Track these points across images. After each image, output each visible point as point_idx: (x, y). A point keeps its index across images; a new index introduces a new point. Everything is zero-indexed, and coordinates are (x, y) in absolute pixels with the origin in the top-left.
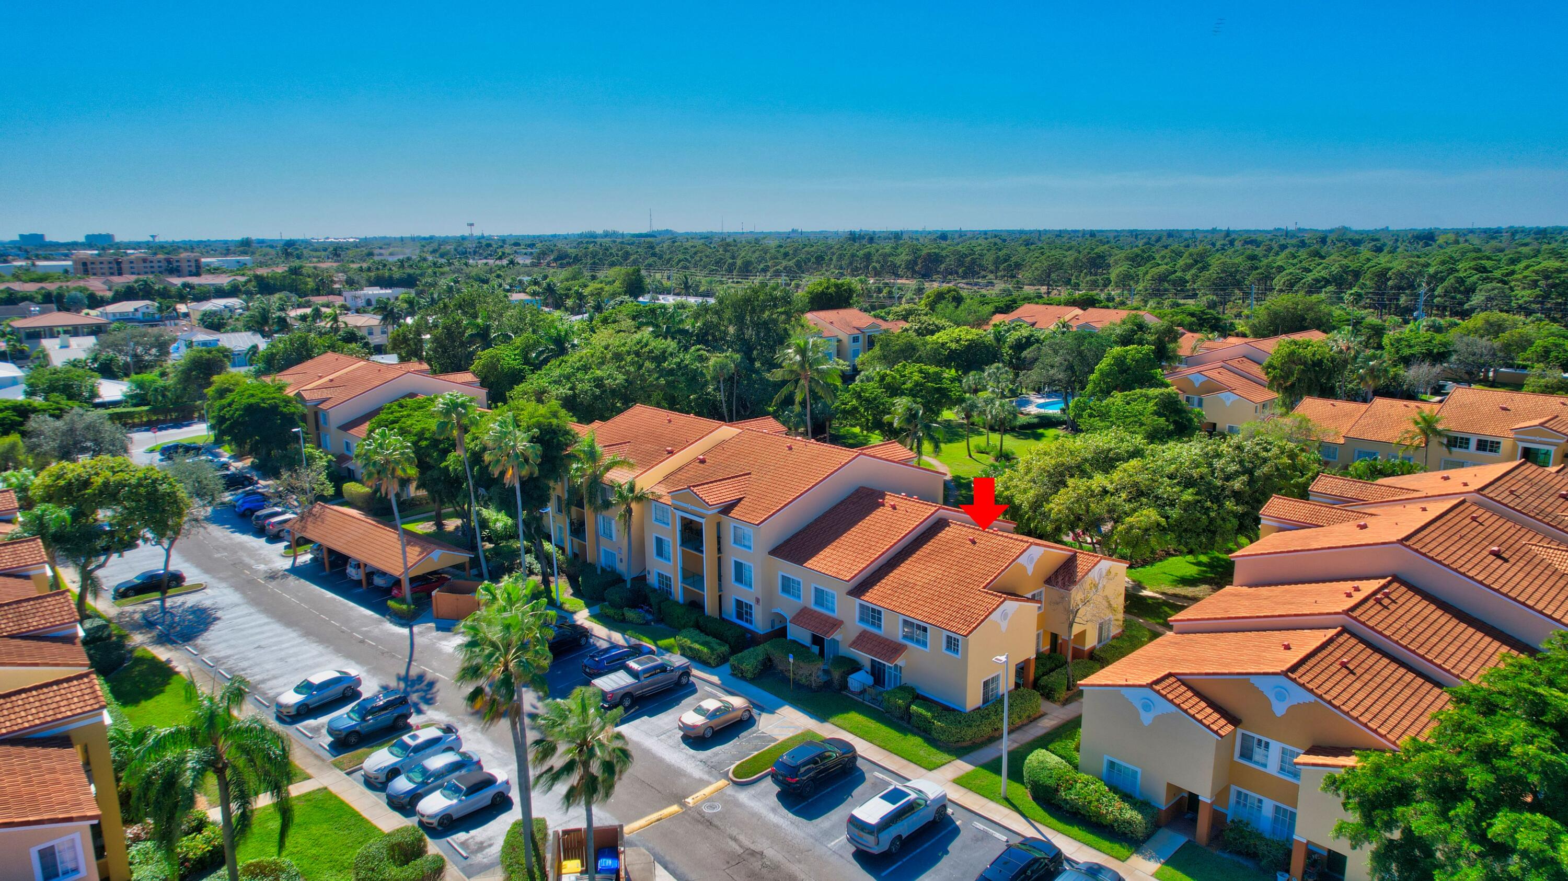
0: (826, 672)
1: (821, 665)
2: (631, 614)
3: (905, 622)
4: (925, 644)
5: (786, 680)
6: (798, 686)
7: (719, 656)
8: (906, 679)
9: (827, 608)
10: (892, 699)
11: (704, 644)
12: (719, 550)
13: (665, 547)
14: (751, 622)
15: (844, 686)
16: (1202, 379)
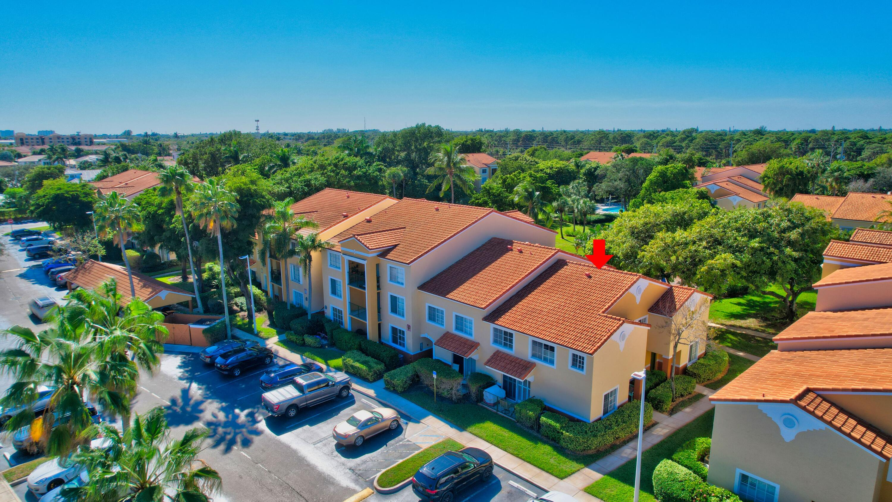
0: (464, 386)
1: (460, 380)
2: (309, 340)
3: (534, 342)
4: (552, 362)
5: (430, 393)
6: (441, 398)
7: (375, 373)
8: (535, 392)
9: (466, 333)
10: (523, 411)
11: (363, 363)
12: (378, 287)
13: (338, 287)
14: (404, 346)
15: (480, 398)
16: (717, 188)
